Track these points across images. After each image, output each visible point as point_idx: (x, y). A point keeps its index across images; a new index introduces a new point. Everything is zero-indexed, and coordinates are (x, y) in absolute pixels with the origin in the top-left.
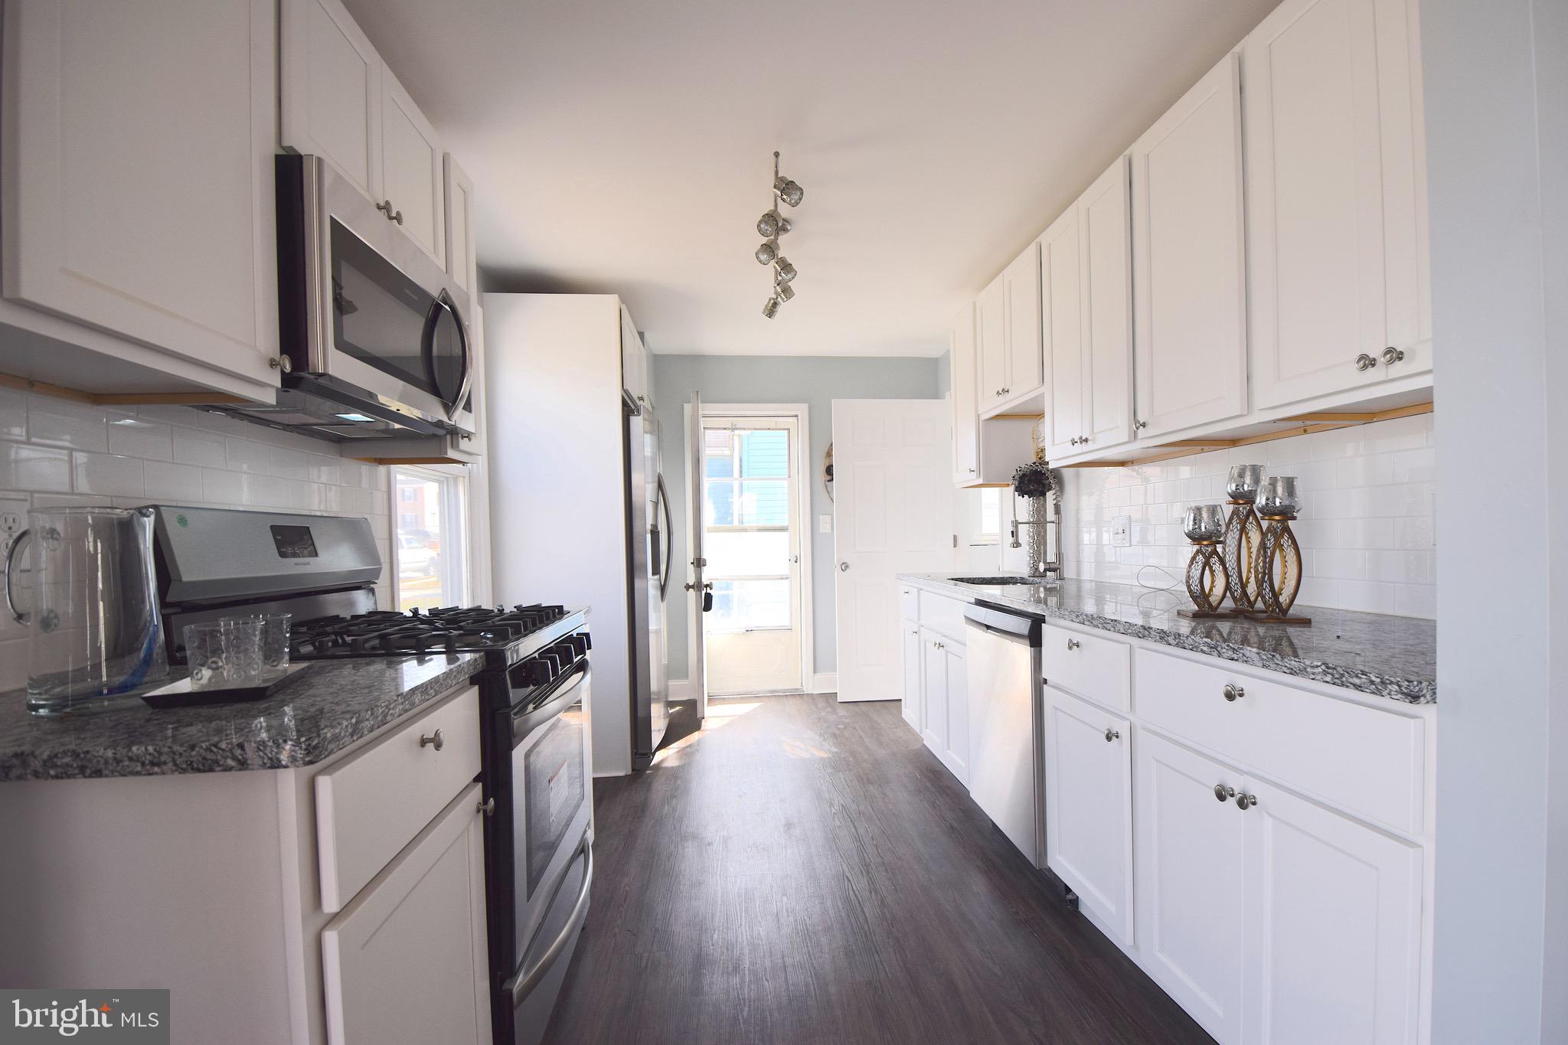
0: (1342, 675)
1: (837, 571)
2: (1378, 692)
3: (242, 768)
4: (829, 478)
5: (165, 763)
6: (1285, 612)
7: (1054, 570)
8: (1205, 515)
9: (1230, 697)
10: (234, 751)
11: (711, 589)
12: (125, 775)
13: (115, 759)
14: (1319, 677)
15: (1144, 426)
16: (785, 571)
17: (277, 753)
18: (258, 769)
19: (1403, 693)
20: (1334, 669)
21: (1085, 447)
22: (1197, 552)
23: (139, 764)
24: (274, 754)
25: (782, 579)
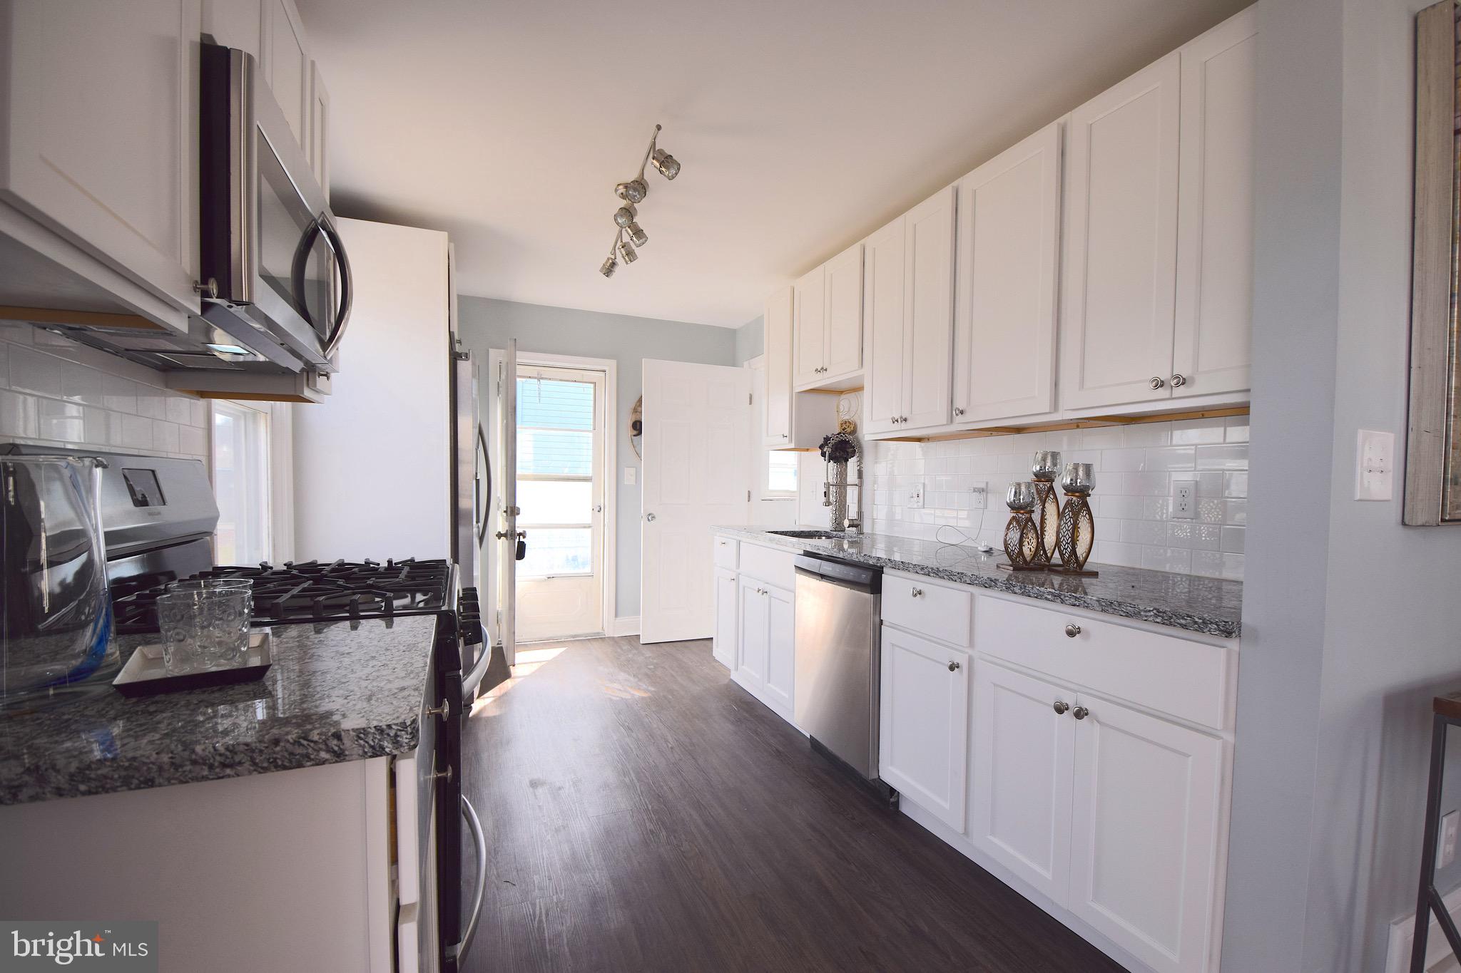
0: (1171, 618)
1: (644, 521)
2: (1200, 630)
3: (339, 760)
4: (635, 432)
5: (240, 763)
6: (1081, 565)
7: (856, 526)
8: (1023, 489)
9: (1071, 634)
10: (328, 742)
11: (524, 537)
12: (187, 782)
13: (172, 764)
14: (1151, 619)
15: (962, 414)
16: (588, 520)
17: (380, 740)
18: (357, 759)
19: (1220, 630)
20: (1164, 613)
21: (904, 425)
22: (1014, 517)
23: (206, 768)
24: (377, 741)
25: (585, 527)
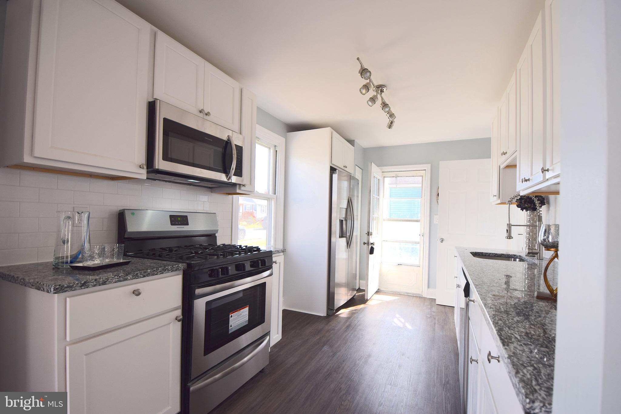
1: (439, 241)
11: (374, 245)
15: (548, 171)
16: (417, 240)
25: (414, 243)
